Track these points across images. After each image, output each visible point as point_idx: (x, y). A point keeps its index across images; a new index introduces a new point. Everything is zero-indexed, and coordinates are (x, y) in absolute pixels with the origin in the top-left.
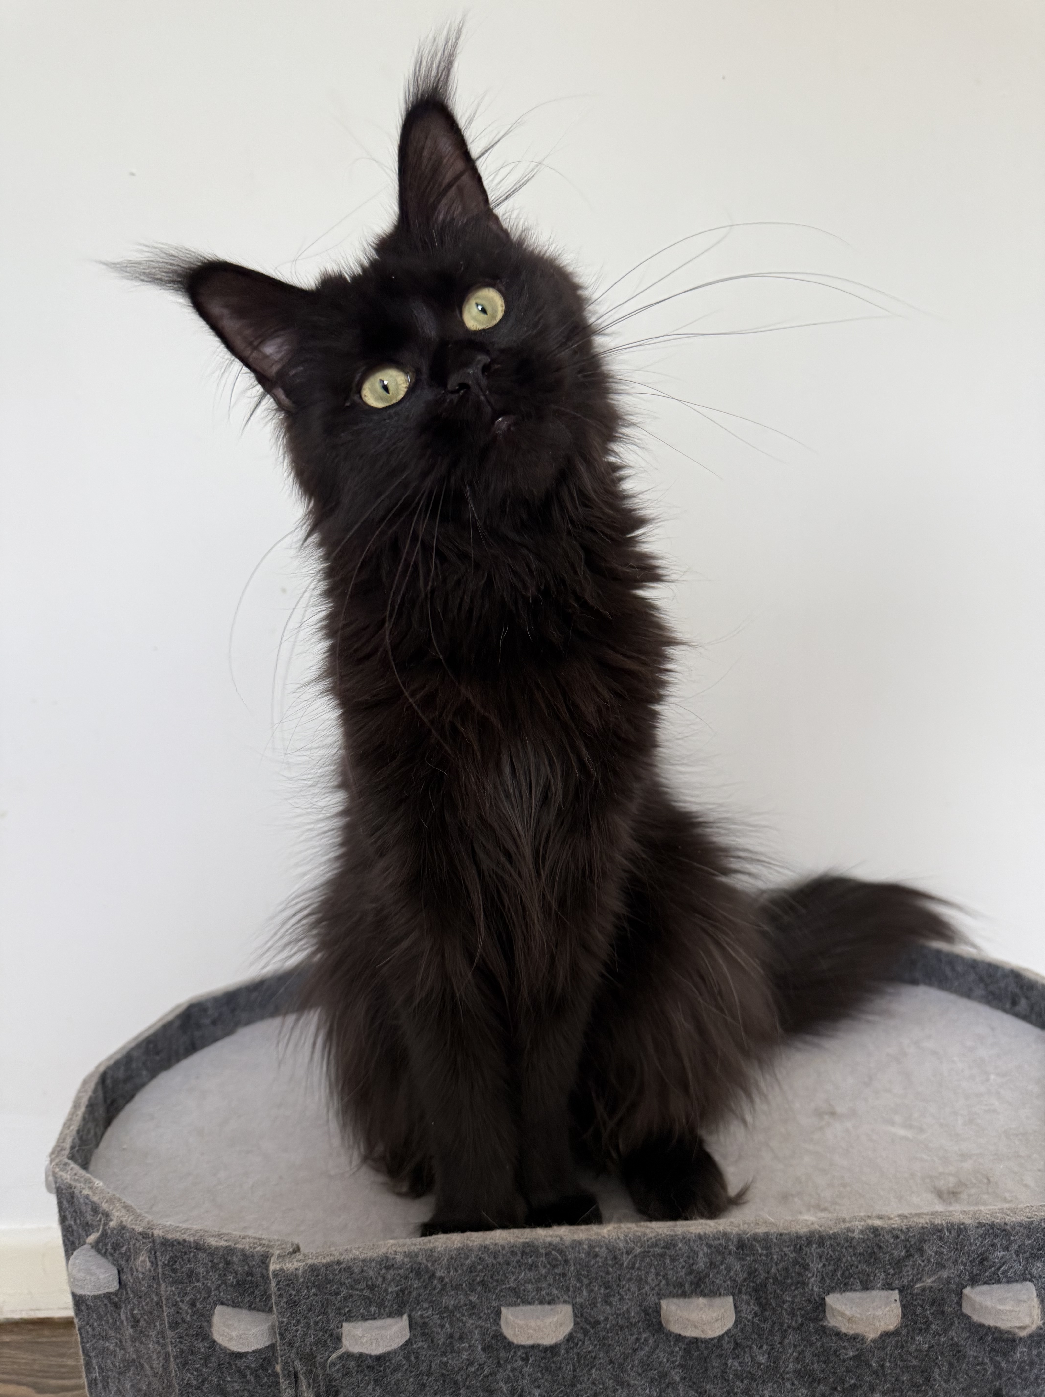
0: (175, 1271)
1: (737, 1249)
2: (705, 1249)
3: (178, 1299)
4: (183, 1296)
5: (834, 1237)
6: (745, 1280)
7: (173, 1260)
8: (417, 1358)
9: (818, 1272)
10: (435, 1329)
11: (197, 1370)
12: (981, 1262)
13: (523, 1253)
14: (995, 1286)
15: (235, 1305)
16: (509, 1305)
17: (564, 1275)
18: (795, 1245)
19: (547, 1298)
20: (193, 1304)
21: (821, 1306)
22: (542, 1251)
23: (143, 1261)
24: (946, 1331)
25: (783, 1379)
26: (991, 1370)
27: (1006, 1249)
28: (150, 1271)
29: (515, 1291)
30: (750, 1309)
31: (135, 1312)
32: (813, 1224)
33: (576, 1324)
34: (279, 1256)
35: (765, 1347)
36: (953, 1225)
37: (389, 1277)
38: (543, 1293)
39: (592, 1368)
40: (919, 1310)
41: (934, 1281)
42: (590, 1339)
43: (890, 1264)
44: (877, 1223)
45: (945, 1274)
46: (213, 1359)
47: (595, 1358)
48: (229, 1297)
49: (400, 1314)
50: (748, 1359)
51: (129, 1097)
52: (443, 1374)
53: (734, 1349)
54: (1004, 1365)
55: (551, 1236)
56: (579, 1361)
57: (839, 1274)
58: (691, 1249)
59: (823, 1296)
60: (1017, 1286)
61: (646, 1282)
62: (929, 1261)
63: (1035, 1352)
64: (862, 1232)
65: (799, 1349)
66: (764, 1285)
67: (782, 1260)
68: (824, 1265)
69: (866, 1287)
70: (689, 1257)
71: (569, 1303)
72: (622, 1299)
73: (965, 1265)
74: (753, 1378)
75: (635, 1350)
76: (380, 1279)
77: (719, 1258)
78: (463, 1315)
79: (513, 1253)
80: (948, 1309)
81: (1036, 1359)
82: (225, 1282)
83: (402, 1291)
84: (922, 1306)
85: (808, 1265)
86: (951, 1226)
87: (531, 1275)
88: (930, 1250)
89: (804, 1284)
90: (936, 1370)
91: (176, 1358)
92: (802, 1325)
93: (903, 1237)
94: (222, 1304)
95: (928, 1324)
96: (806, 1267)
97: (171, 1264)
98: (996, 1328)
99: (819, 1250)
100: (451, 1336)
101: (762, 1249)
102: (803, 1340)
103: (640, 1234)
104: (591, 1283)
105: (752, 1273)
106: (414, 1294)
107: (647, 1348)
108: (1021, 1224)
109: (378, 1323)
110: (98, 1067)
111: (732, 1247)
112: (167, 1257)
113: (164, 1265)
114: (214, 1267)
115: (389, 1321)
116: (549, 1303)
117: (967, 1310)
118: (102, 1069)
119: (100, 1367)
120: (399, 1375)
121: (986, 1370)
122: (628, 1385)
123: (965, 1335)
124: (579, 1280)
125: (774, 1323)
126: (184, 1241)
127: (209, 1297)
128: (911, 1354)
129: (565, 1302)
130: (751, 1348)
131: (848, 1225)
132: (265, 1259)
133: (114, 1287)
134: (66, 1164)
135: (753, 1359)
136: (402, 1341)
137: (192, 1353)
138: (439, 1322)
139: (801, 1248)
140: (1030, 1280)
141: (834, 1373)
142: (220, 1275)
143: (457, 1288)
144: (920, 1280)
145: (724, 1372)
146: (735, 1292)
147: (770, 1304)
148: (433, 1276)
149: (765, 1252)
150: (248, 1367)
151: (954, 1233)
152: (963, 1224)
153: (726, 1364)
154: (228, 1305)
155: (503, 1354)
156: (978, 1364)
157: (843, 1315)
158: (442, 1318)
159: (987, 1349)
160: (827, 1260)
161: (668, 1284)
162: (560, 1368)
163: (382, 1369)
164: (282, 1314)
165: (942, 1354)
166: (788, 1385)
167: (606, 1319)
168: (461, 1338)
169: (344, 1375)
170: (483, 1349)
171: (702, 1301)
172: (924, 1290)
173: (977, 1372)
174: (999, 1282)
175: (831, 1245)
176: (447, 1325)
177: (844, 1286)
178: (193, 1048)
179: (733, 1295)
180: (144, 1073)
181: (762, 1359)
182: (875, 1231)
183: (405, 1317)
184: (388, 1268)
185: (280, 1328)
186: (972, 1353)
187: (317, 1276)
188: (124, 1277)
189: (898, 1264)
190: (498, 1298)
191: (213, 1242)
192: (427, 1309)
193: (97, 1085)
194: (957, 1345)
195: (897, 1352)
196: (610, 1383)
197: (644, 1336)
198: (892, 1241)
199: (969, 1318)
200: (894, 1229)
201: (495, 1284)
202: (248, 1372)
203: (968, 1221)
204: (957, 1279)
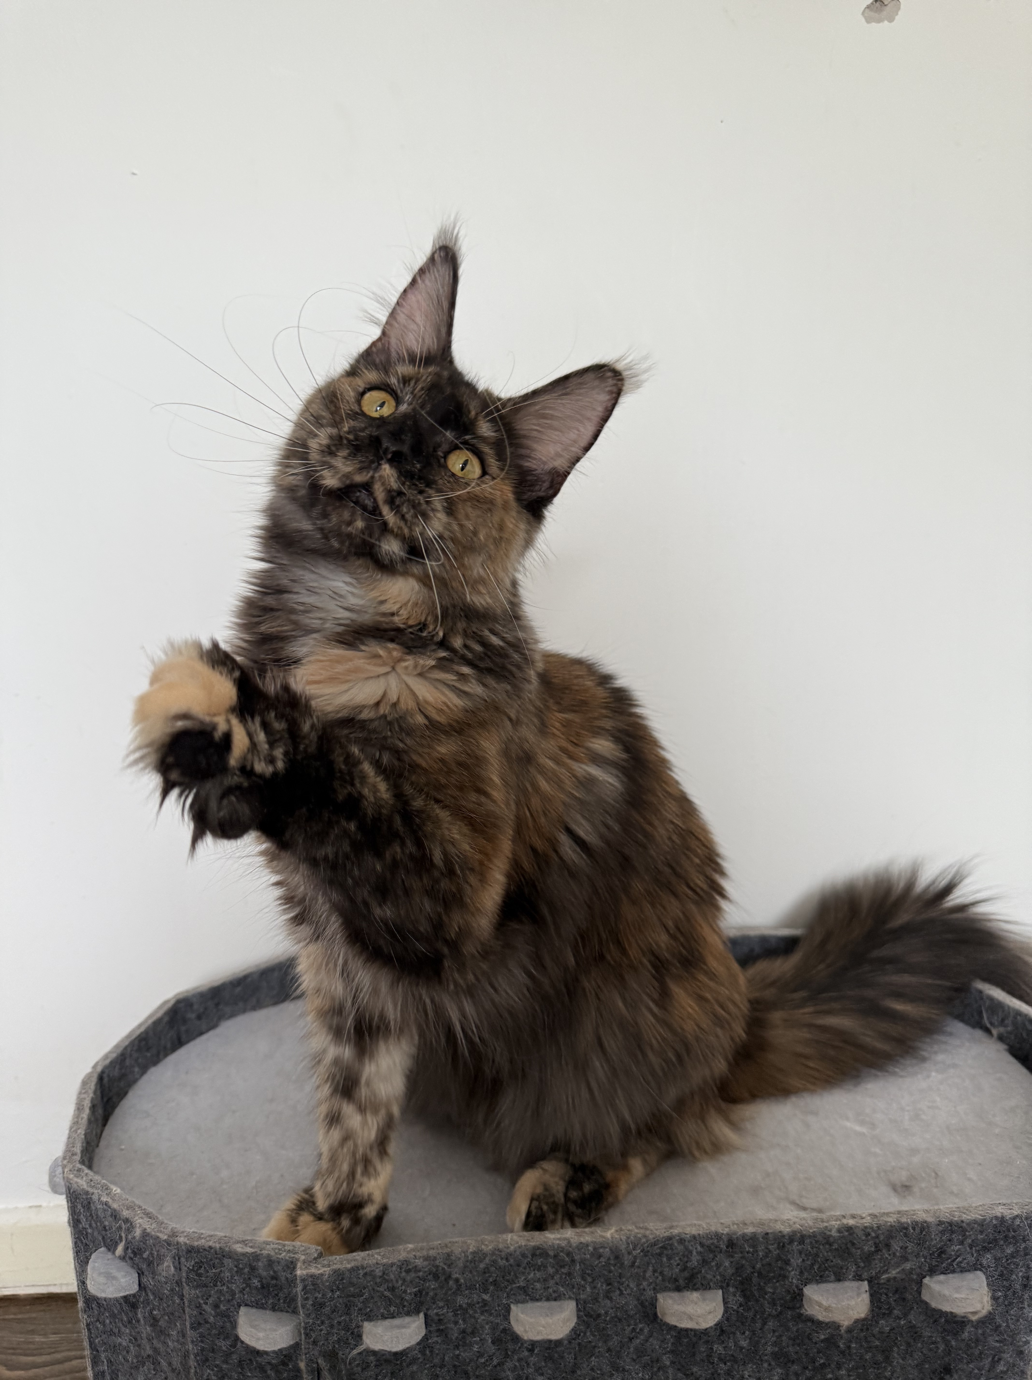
0: (200, 1275)
1: (727, 1247)
2: (699, 1248)
3: (202, 1302)
4: (207, 1299)
5: (814, 1236)
6: (733, 1274)
7: (199, 1265)
8: (431, 1352)
9: (798, 1266)
10: (449, 1325)
11: (217, 1366)
12: (939, 1255)
13: (534, 1255)
14: (951, 1275)
15: (259, 1306)
16: (517, 1302)
17: (569, 1274)
18: (779, 1243)
19: (554, 1295)
20: (216, 1306)
21: (798, 1296)
22: (551, 1253)
23: (167, 1267)
24: (905, 1315)
25: (762, 1360)
26: (942, 1347)
27: (962, 1243)
28: (174, 1275)
29: (524, 1290)
30: (736, 1299)
31: (155, 1312)
32: (794, 1223)
33: (579, 1317)
34: (304, 1262)
35: (747, 1333)
36: (917, 1223)
37: (408, 1278)
38: (551, 1290)
39: (591, 1356)
40: (884, 1298)
41: (898, 1273)
42: (591, 1331)
43: (861, 1258)
44: (851, 1222)
45: (908, 1266)
46: (234, 1356)
47: (595, 1347)
48: (253, 1299)
49: (417, 1312)
50: (731, 1344)
51: (122, 1094)
52: (455, 1366)
53: (719, 1336)
54: (953, 1343)
55: (559, 1239)
56: (580, 1351)
57: (816, 1267)
58: (686, 1248)
59: (801, 1287)
60: (970, 1276)
61: (644, 1278)
62: (894, 1254)
63: (980, 1331)
64: (839, 1231)
65: (777, 1334)
66: (749, 1279)
67: (766, 1256)
68: (803, 1260)
69: (839, 1278)
70: (684, 1256)
71: (573, 1299)
72: (621, 1294)
73: (925, 1257)
74: (734, 1360)
75: (631, 1339)
76: (400, 1282)
77: (711, 1256)
78: (476, 1312)
79: (524, 1255)
80: (909, 1297)
81: (981, 1337)
82: (248, 1285)
83: (420, 1292)
84: (886, 1295)
85: (789, 1260)
86: (915, 1224)
87: (538, 1275)
88: (896, 1246)
89: (785, 1277)
90: (895, 1349)
91: (196, 1355)
92: (781, 1313)
93: (873, 1234)
94: (246, 1305)
95: (891, 1310)
96: (787, 1262)
97: (196, 1269)
98: (951, 1313)
99: (800, 1247)
100: (464, 1332)
101: (749, 1246)
102: (781, 1326)
103: (639, 1236)
104: (594, 1280)
105: (739, 1269)
106: (431, 1294)
107: (642, 1337)
108: (975, 1222)
109: (397, 1321)
110: (94, 1067)
111: (723, 1247)
112: (193, 1263)
113: (189, 1271)
114: (240, 1271)
115: (407, 1319)
116: (555, 1300)
117: (925, 1296)
118: (99, 1069)
119: (109, 1361)
120: (415, 1368)
121: (938, 1348)
122: (624, 1370)
123: (922, 1318)
124: (583, 1279)
125: (756, 1312)
126: (210, 1247)
127: (232, 1300)
128: (874, 1336)
129: (570, 1298)
130: (734, 1333)
131: (826, 1224)
132: (291, 1266)
133: (134, 1288)
134: (79, 1170)
135: (736, 1344)
136: (418, 1338)
137: (213, 1351)
138: (453, 1319)
139: (784, 1246)
140: (981, 1270)
141: (807, 1354)
142: (244, 1279)
143: (471, 1288)
144: (886, 1271)
145: (709, 1356)
146: (724, 1285)
147: (754, 1296)
148: (450, 1277)
149: (751, 1250)
150: (269, 1363)
151: (918, 1230)
152: (926, 1222)
153: (712, 1349)
154: (252, 1306)
155: (510, 1346)
156: (933, 1343)
157: (820, 1305)
158: (456, 1315)
159: (940, 1329)
160: (806, 1255)
161: (663, 1280)
162: (562, 1357)
163: (398, 1362)
164: (308, 1316)
165: (901, 1335)
166: (766, 1365)
167: (606, 1313)
168: (473, 1333)
169: (363, 1369)
170: (493, 1342)
171: (695, 1295)
172: (889, 1280)
173: (931, 1350)
174: (953, 1272)
175: (811, 1243)
176: (460, 1321)
177: (820, 1278)
178: (179, 1043)
179: (722, 1288)
180: (136, 1069)
181: (744, 1343)
182: (849, 1229)
183: (422, 1315)
184: (408, 1271)
185: (305, 1328)
186: (927, 1333)
187: (343, 1279)
188: (144, 1280)
189: (868, 1258)
190: (508, 1297)
191: (239, 1248)
192: (442, 1308)
193: (96, 1085)
194: (914, 1327)
195: (862, 1334)
196: (607, 1368)
197: (641, 1326)
198: (864, 1238)
199: (926, 1303)
200: (866, 1227)
201: (506, 1283)
202: (268, 1367)
203: (930, 1219)
204: (918, 1270)
